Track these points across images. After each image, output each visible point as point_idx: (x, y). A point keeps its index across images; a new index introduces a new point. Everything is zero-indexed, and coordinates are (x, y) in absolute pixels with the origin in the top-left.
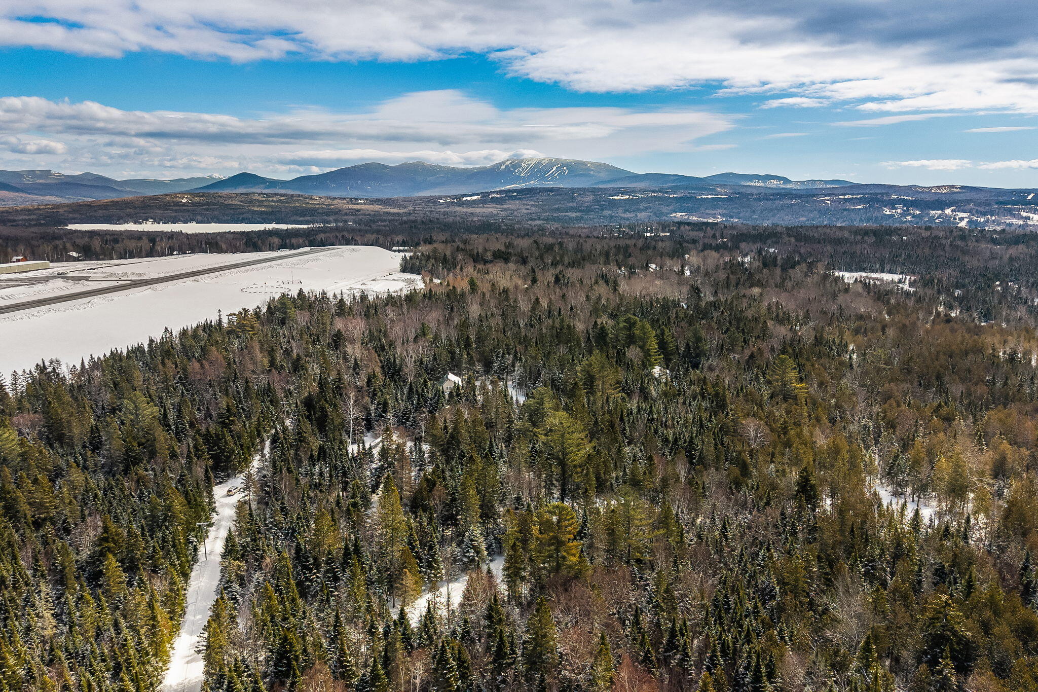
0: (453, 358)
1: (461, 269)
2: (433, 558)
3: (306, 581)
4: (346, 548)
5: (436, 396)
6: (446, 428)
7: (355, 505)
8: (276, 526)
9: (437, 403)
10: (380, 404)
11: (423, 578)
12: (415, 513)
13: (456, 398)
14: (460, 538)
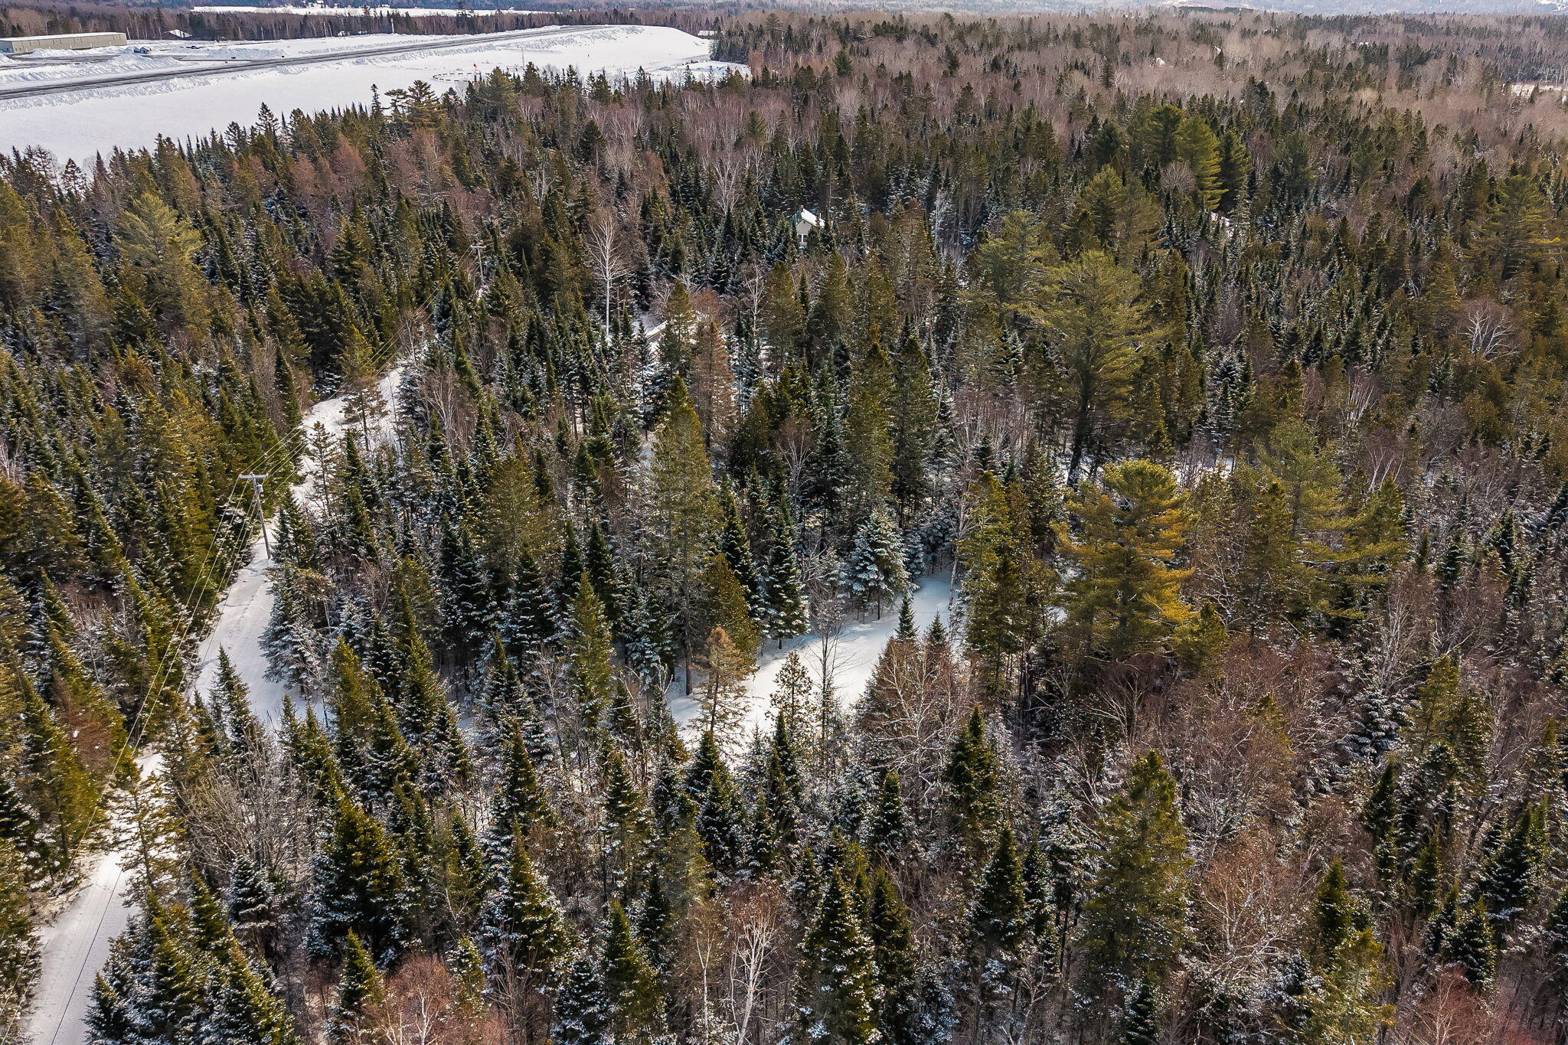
0: (810, 183)
1: (820, 49)
2: (782, 582)
3: (469, 628)
4: (571, 554)
5: (779, 240)
6: (804, 299)
7: (598, 449)
8: (413, 489)
9: (781, 256)
10: (667, 255)
11: (758, 627)
12: (739, 475)
13: (821, 245)
14: (845, 538)
